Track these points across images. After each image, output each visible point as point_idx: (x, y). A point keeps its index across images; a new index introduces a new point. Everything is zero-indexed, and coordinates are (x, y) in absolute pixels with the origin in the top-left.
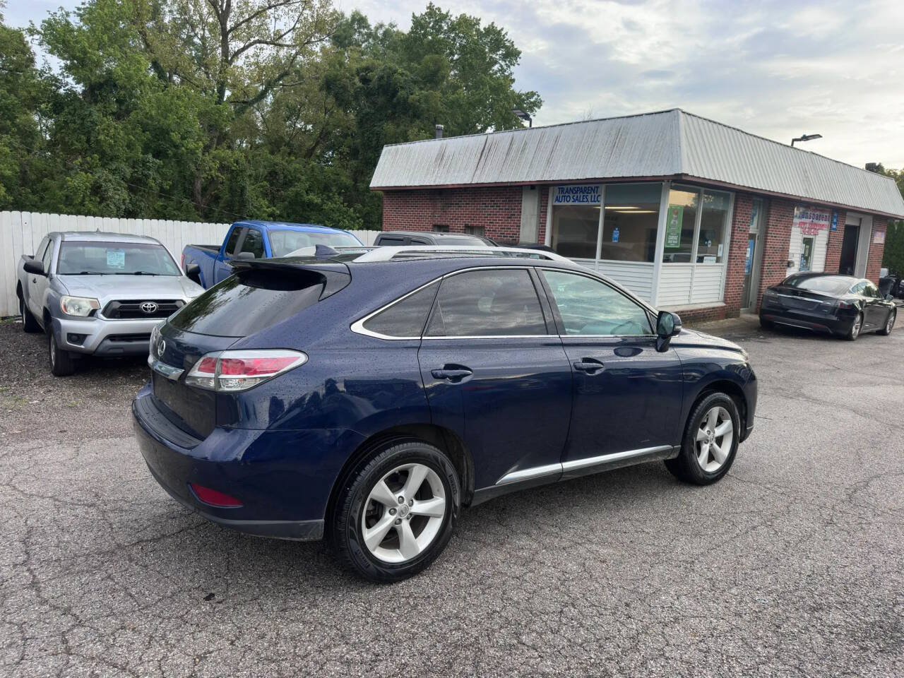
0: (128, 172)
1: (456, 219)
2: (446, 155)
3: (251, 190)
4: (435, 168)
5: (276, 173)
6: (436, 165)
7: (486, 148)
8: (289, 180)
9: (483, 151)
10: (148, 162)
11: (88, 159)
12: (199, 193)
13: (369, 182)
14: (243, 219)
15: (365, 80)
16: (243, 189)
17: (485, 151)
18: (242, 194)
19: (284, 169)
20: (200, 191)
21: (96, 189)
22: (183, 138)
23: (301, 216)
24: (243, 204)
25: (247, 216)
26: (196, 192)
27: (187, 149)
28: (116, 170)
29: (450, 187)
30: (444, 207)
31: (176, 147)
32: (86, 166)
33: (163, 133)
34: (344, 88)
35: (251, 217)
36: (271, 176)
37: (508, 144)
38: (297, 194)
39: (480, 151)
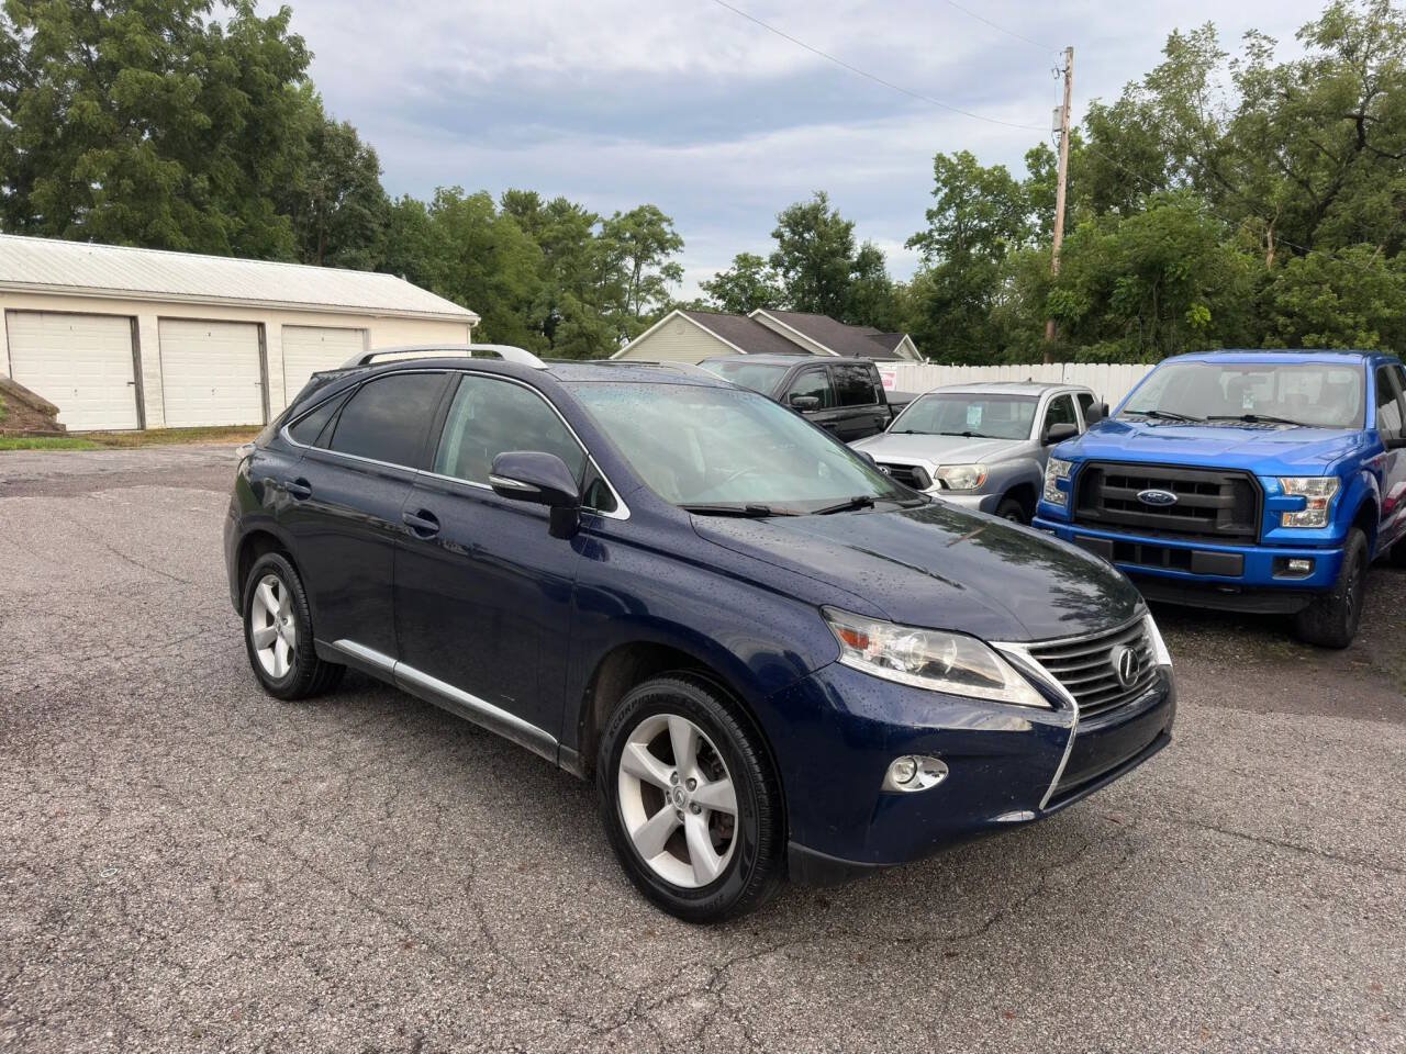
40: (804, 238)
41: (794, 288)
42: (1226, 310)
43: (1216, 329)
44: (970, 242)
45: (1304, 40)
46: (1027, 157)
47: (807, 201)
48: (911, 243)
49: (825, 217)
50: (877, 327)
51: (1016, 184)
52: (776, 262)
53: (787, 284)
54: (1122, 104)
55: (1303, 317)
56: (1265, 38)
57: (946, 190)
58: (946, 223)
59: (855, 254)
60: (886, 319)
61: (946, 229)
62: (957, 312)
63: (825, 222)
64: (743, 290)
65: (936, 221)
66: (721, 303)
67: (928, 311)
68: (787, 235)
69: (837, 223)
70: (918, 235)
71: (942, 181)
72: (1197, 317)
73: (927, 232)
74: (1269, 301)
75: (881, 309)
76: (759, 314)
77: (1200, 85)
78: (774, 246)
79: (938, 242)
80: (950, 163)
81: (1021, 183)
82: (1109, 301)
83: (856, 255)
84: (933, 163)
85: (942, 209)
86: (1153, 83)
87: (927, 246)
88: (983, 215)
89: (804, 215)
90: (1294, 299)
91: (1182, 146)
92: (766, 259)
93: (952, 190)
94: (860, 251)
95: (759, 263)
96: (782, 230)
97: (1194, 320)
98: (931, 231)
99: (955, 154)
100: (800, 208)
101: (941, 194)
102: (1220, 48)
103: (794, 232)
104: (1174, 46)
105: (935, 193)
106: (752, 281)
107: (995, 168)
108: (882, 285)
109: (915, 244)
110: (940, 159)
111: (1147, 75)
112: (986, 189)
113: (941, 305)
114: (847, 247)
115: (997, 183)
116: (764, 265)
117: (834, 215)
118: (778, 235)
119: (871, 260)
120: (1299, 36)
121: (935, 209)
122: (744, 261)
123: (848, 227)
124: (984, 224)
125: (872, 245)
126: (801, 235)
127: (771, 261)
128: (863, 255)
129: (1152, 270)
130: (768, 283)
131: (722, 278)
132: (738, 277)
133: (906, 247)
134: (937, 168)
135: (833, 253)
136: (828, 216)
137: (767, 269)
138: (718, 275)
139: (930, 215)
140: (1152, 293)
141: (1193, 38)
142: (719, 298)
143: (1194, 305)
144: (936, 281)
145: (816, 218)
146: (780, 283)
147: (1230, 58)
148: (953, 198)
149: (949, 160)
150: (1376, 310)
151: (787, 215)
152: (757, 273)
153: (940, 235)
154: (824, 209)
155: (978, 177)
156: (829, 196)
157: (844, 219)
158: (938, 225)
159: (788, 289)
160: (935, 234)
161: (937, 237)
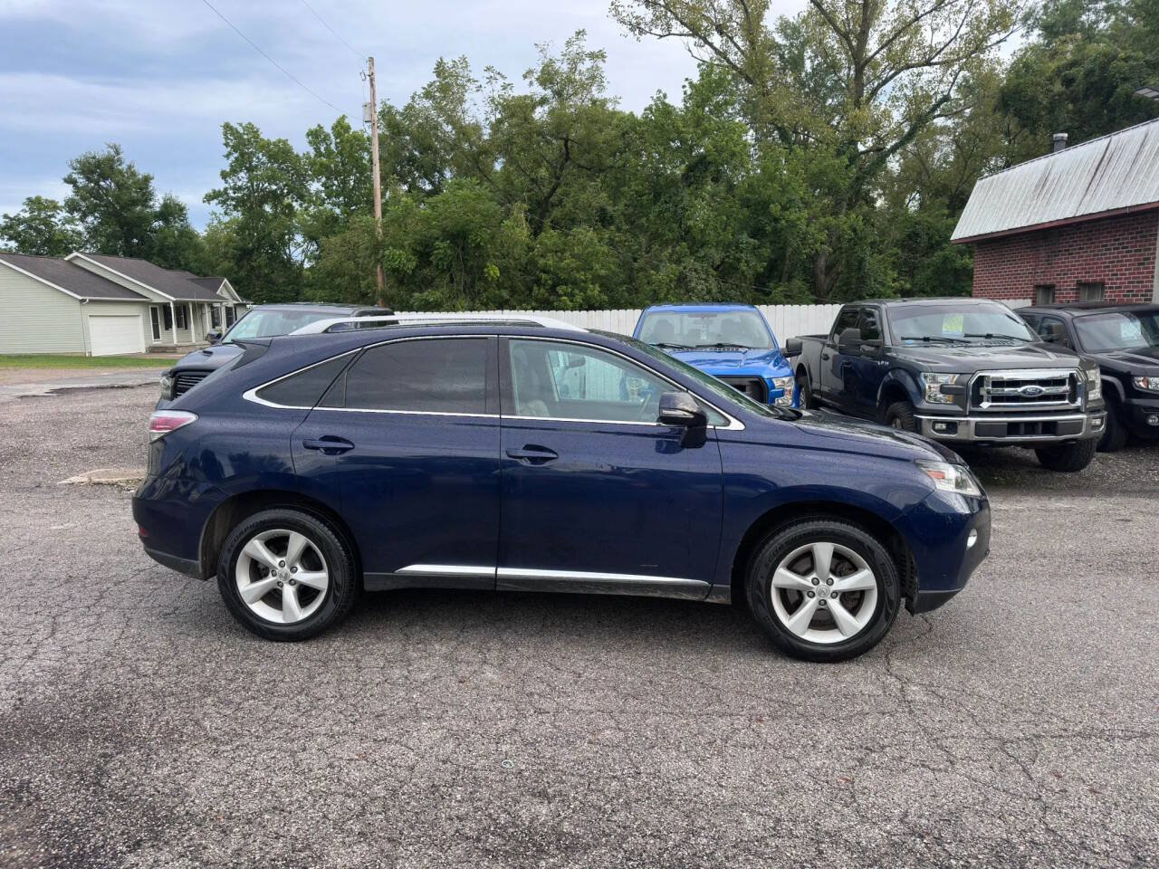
0: (717, 256)
1: (1065, 274)
2: (1051, 178)
3: (872, 262)
4: (1032, 201)
5: (917, 235)
6: (1034, 196)
7: (1105, 158)
8: (937, 241)
9: (1101, 162)
10: (742, 243)
11: (678, 248)
12: (821, 272)
13: (950, 236)
14: (861, 298)
15: (1068, 82)
16: (861, 261)
17: (1103, 163)
18: (860, 268)
19: (929, 229)
20: (823, 269)
21: (682, 280)
22: (784, 208)
23: (953, 288)
24: (862, 280)
25: (867, 295)
26: (819, 272)
27: (787, 222)
28: (704, 257)
29: (1047, 226)
30: (1049, 256)
31: (776, 220)
32: (675, 257)
33: (762, 207)
34: (1032, 100)
35: (872, 296)
36: (910, 239)
37: (1139, 144)
38: (946, 259)
39: (1096, 164)
40: (99, 185)
41: (94, 232)
42: (508, 268)
43: (503, 282)
44: (263, 201)
45: (528, 81)
46: (308, 135)
47: (102, 152)
48: (209, 198)
49: (120, 167)
50: (190, 270)
51: (297, 156)
52: (72, 206)
53: (87, 228)
54: (410, 107)
55: (556, 275)
56: (499, 73)
57: (236, 155)
58: (239, 184)
59: (157, 203)
60: (196, 264)
61: (240, 189)
62: (261, 259)
63: (120, 172)
64: (39, 232)
65: (230, 181)
66: (13, 244)
67: (233, 258)
68: (82, 181)
69: (133, 174)
70: (214, 192)
71: (233, 147)
72: (492, 272)
73: (222, 190)
74: (532, 262)
75: (190, 255)
76: (77, 257)
77: (461, 101)
78: (67, 192)
79: (233, 199)
80: (238, 132)
81: (301, 155)
82: (431, 259)
83: (157, 205)
84: (222, 130)
85: (234, 171)
86: (428, 95)
87: (224, 203)
88: (272, 179)
89: (99, 164)
90: (550, 261)
91: (456, 145)
92: (61, 203)
93: (242, 155)
94: (162, 202)
95: (55, 207)
96: (74, 176)
97: (489, 274)
98: (226, 189)
99: (241, 125)
100: (94, 158)
101: (232, 158)
102: (472, 76)
103: (89, 180)
104: (440, 70)
105: (228, 156)
106: (46, 222)
107: (279, 141)
108: (187, 234)
109: (213, 199)
110: (227, 127)
111: (424, 88)
112: (272, 157)
113: (244, 255)
114: (146, 197)
115: (280, 153)
116: (60, 208)
117: (130, 167)
118: (70, 181)
119: (172, 211)
120: (525, 77)
121: (228, 170)
122: (35, 204)
123: (147, 179)
124: (274, 187)
125: (174, 197)
126: (97, 183)
127: (67, 203)
128: (165, 206)
129: (458, 237)
130: (68, 227)
131: (11, 219)
132: (32, 219)
133: (204, 202)
134: (225, 134)
135: (134, 203)
136: (124, 167)
137: (63, 214)
138: (6, 216)
139: (224, 175)
140: (459, 254)
141: (454, 67)
142: (9, 239)
143: (488, 264)
144: (237, 233)
145: (112, 168)
146: (80, 228)
147: (478, 84)
148: (242, 162)
149: (236, 129)
150: (596, 270)
151: (79, 162)
152: (53, 216)
153: (234, 193)
154: (119, 160)
155: (265, 147)
156: (123, 148)
157: (141, 171)
158: (232, 185)
159: (89, 233)
160: (230, 192)
161: (232, 195)
